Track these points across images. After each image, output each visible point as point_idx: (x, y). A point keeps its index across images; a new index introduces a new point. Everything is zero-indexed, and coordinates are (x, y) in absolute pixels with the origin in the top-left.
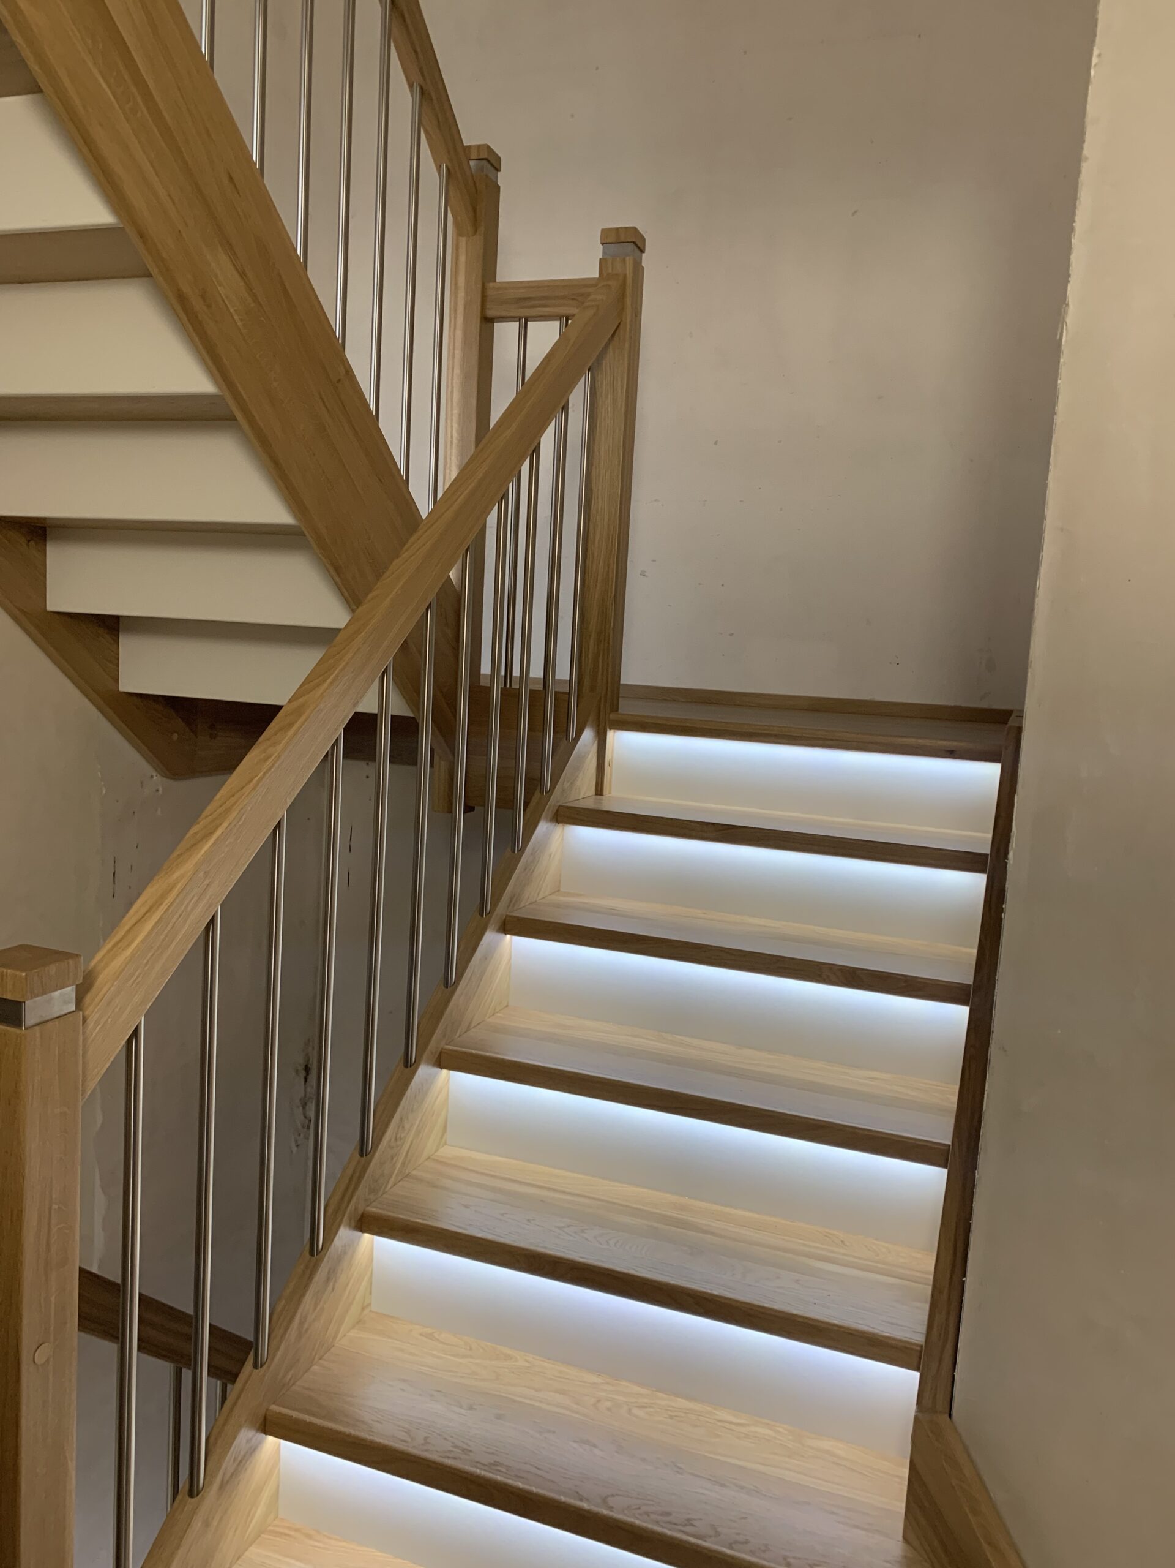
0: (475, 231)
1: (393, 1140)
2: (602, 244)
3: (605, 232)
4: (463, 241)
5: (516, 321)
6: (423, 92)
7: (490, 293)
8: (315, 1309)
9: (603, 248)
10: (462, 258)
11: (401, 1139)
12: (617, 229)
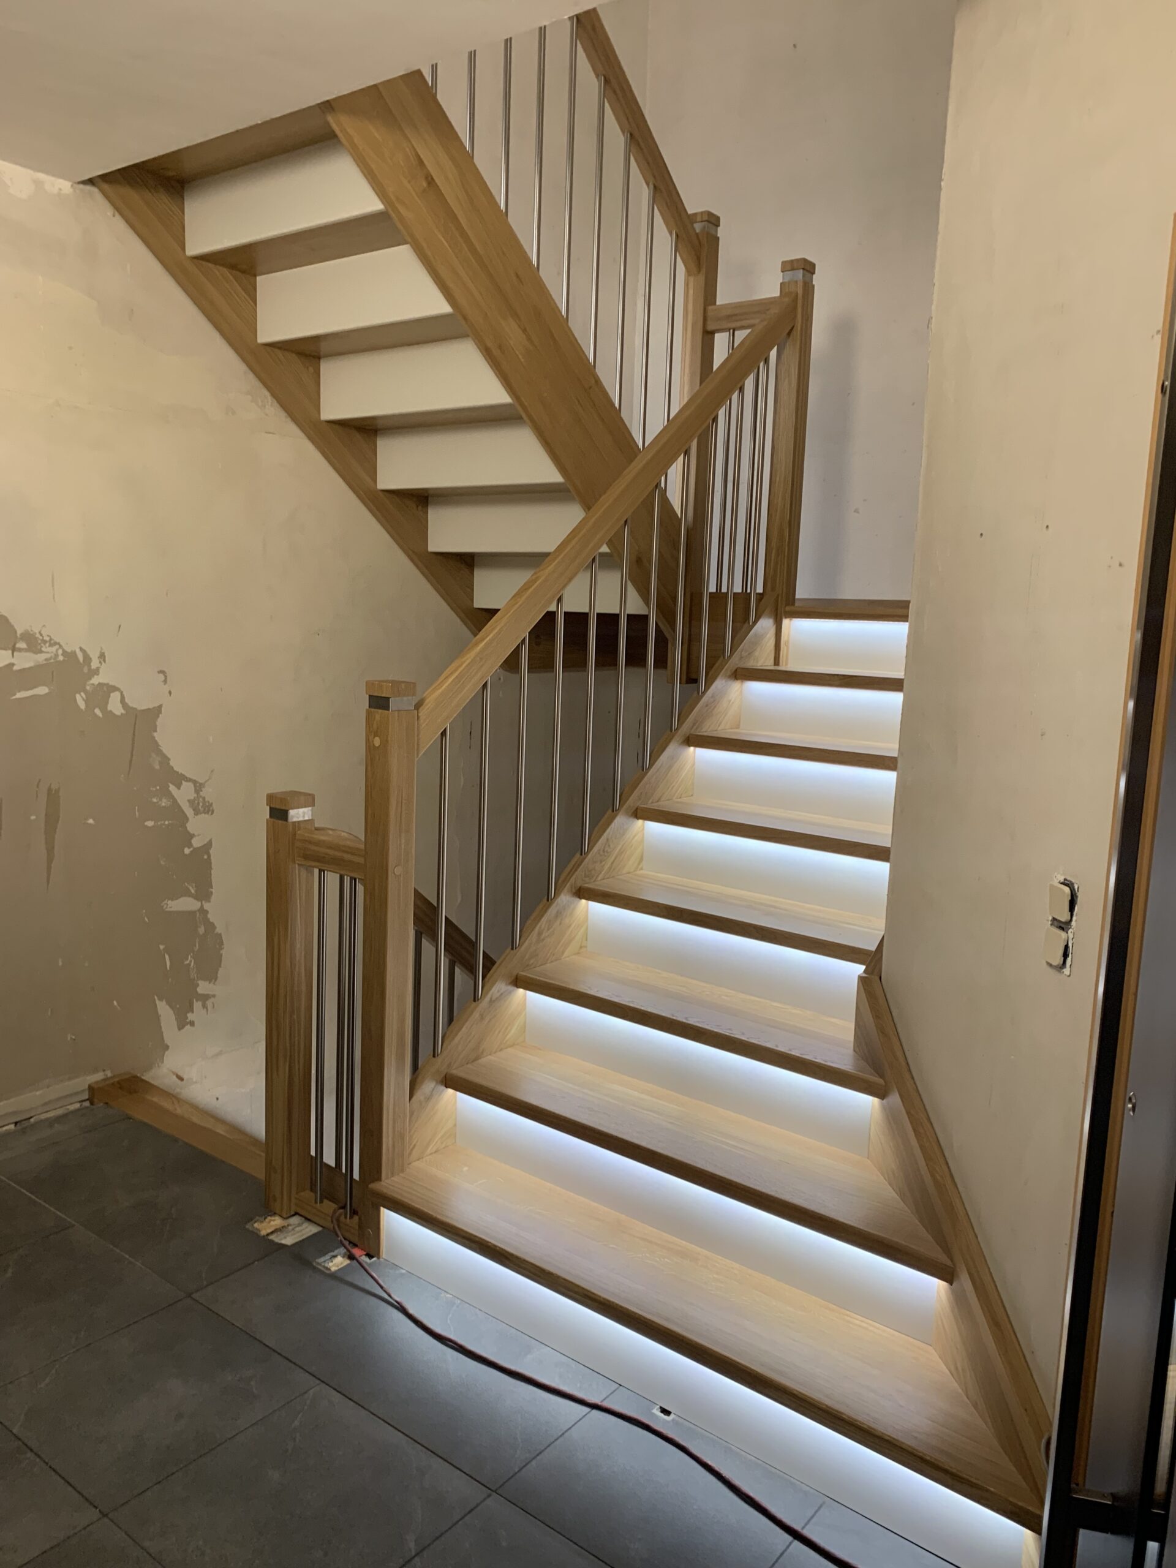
0: (699, 271)
1: (602, 850)
2: (782, 272)
3: (784, 263)
4: (692, 279)
5: (727, 332)
6: (655, 187)
7: (710, 314)
8: (548, 929)
9: (783, 275)
10: (691, 292)
11: (607, 852)
12: (792, 261)
